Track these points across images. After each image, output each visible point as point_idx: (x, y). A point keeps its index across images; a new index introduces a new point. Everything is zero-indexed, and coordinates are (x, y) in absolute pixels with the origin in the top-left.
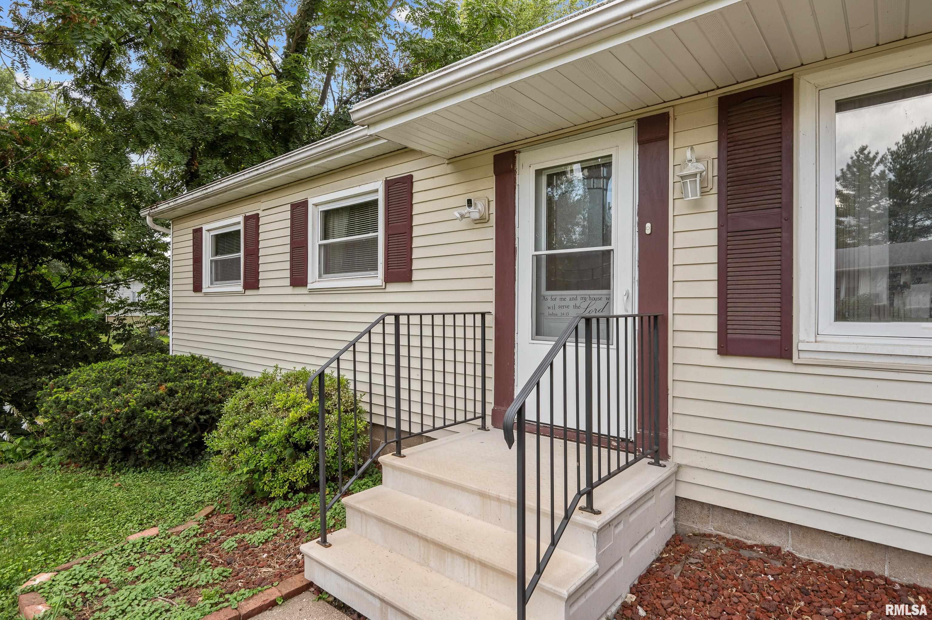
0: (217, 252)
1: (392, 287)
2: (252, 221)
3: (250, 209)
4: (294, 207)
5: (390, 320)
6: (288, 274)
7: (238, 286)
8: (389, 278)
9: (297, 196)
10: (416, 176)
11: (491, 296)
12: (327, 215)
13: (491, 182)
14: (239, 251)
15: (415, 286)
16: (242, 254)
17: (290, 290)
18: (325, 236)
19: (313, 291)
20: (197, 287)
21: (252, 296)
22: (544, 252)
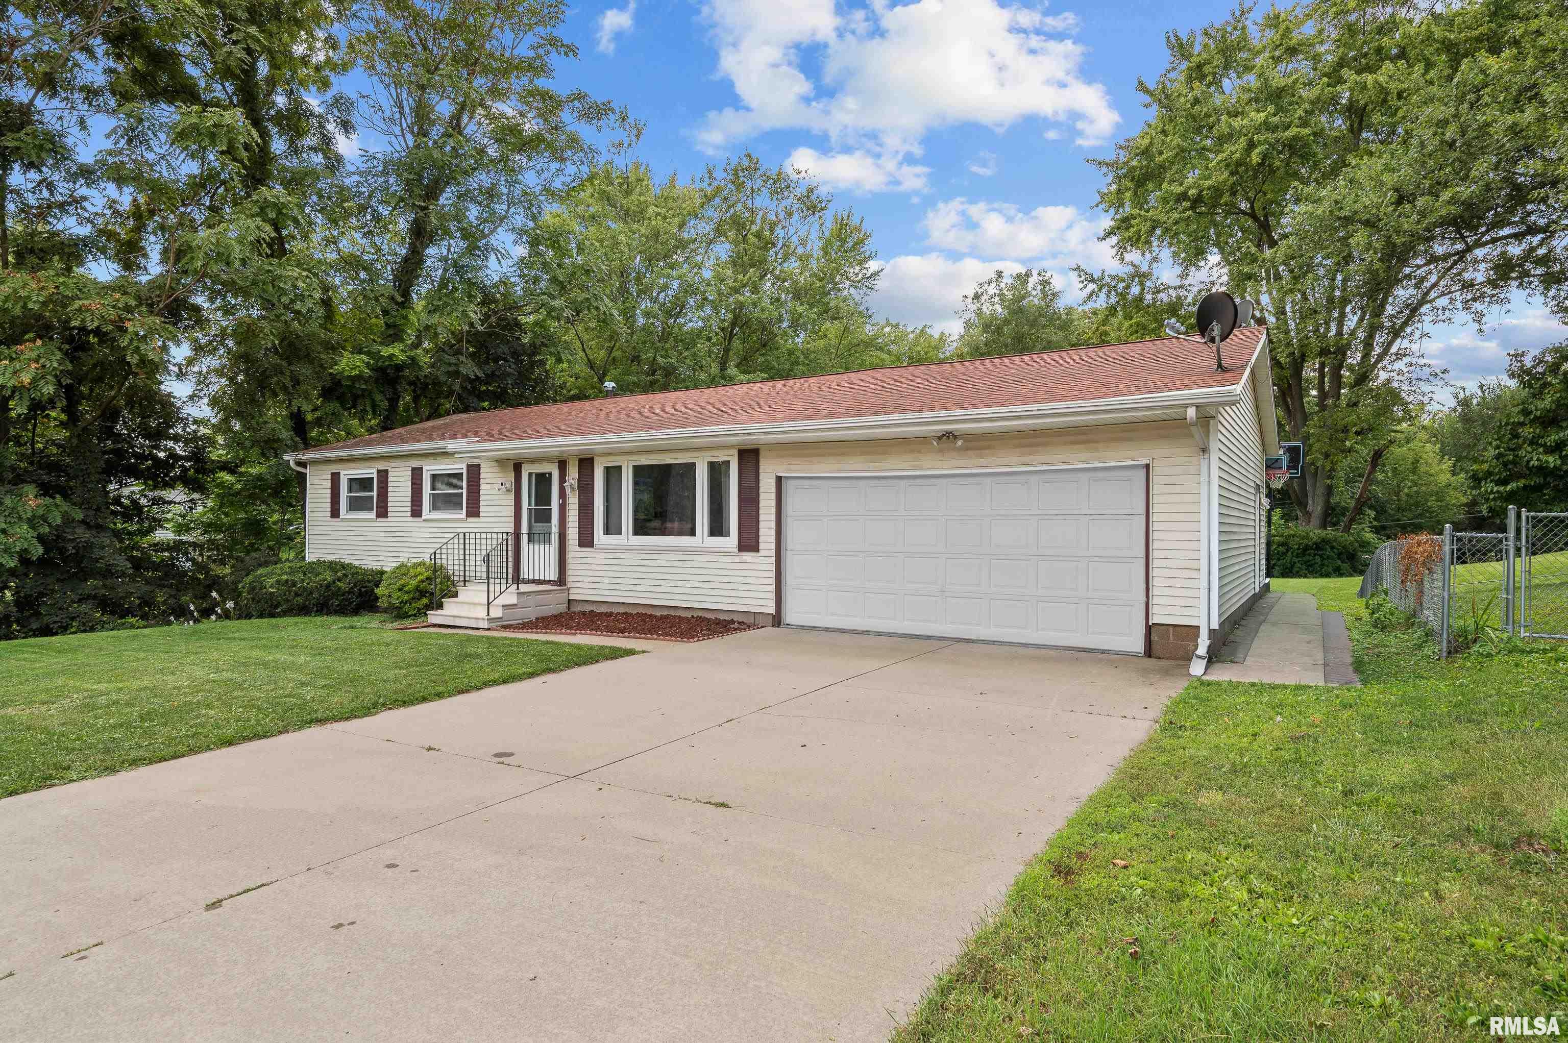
0: (350, 491)
1: (470, 519)
2: (383, 474)
3: (382, 465)
4: (414, 470)
5: (462, 536)
6: (409, 509)
7: (372, 515)
8: (469, 514)
9: (417, 463)
10: (482, 465)
11: (512, 525)
12: (434, 477)
13: (513, 474)
14: (372, 490)
15: (481, 519)
16: (375, 494)
17: (411, 519)
18: (433, 488)
19: (425, 520)
20: (335, 513)
21: (381, 522)
22: (533, 507)
